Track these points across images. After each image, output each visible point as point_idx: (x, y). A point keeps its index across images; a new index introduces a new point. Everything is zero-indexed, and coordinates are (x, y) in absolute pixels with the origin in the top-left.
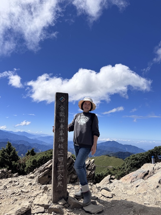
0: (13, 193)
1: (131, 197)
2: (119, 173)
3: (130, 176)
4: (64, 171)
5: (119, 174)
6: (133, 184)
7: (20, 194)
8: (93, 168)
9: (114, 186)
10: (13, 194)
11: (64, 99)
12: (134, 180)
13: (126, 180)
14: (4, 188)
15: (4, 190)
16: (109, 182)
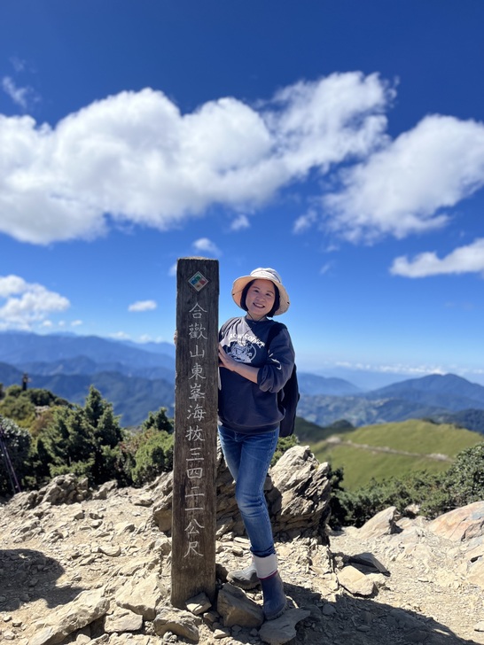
0: (74, 554)
1: (440, 597)
2: (435, 498)
3: (462, 514)
4: (206, 510)
5: (434, 503)
6: (464, 547)
7: (92, 561)
8: (320, 493)
9: (402, 546)
10: (75, 557)
11: (204, 279)
12: (474, 532)
13: (449, 527)
14: (52, 538)
15: (53, 542)
16: (388, 530)
